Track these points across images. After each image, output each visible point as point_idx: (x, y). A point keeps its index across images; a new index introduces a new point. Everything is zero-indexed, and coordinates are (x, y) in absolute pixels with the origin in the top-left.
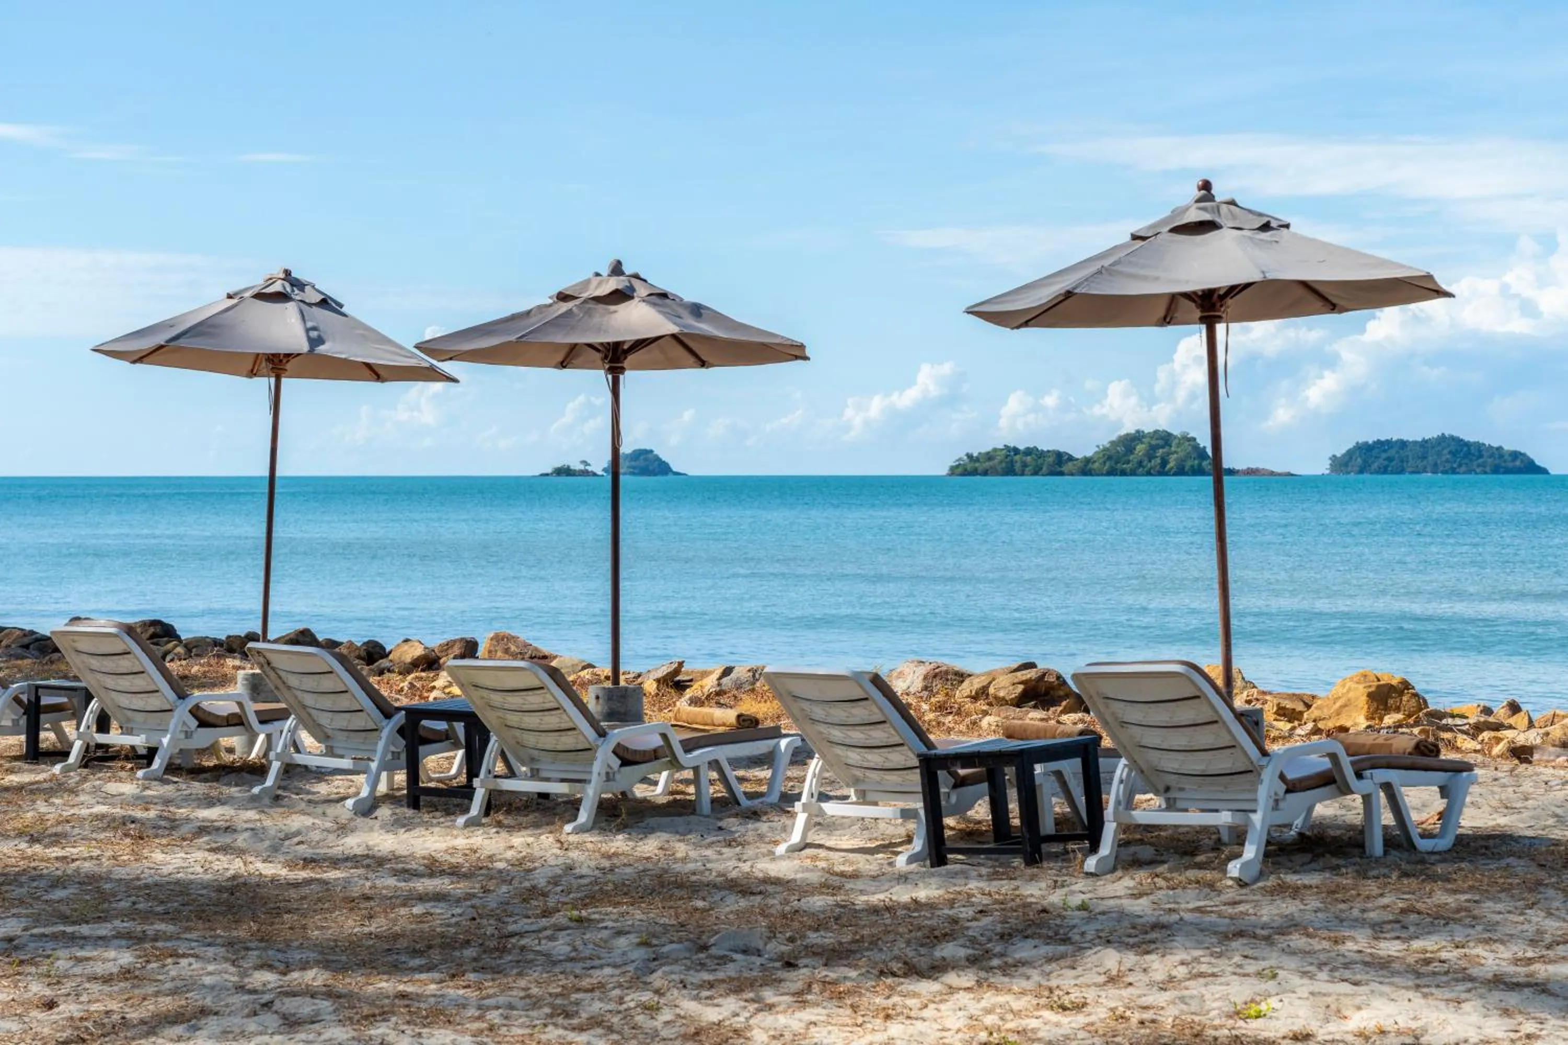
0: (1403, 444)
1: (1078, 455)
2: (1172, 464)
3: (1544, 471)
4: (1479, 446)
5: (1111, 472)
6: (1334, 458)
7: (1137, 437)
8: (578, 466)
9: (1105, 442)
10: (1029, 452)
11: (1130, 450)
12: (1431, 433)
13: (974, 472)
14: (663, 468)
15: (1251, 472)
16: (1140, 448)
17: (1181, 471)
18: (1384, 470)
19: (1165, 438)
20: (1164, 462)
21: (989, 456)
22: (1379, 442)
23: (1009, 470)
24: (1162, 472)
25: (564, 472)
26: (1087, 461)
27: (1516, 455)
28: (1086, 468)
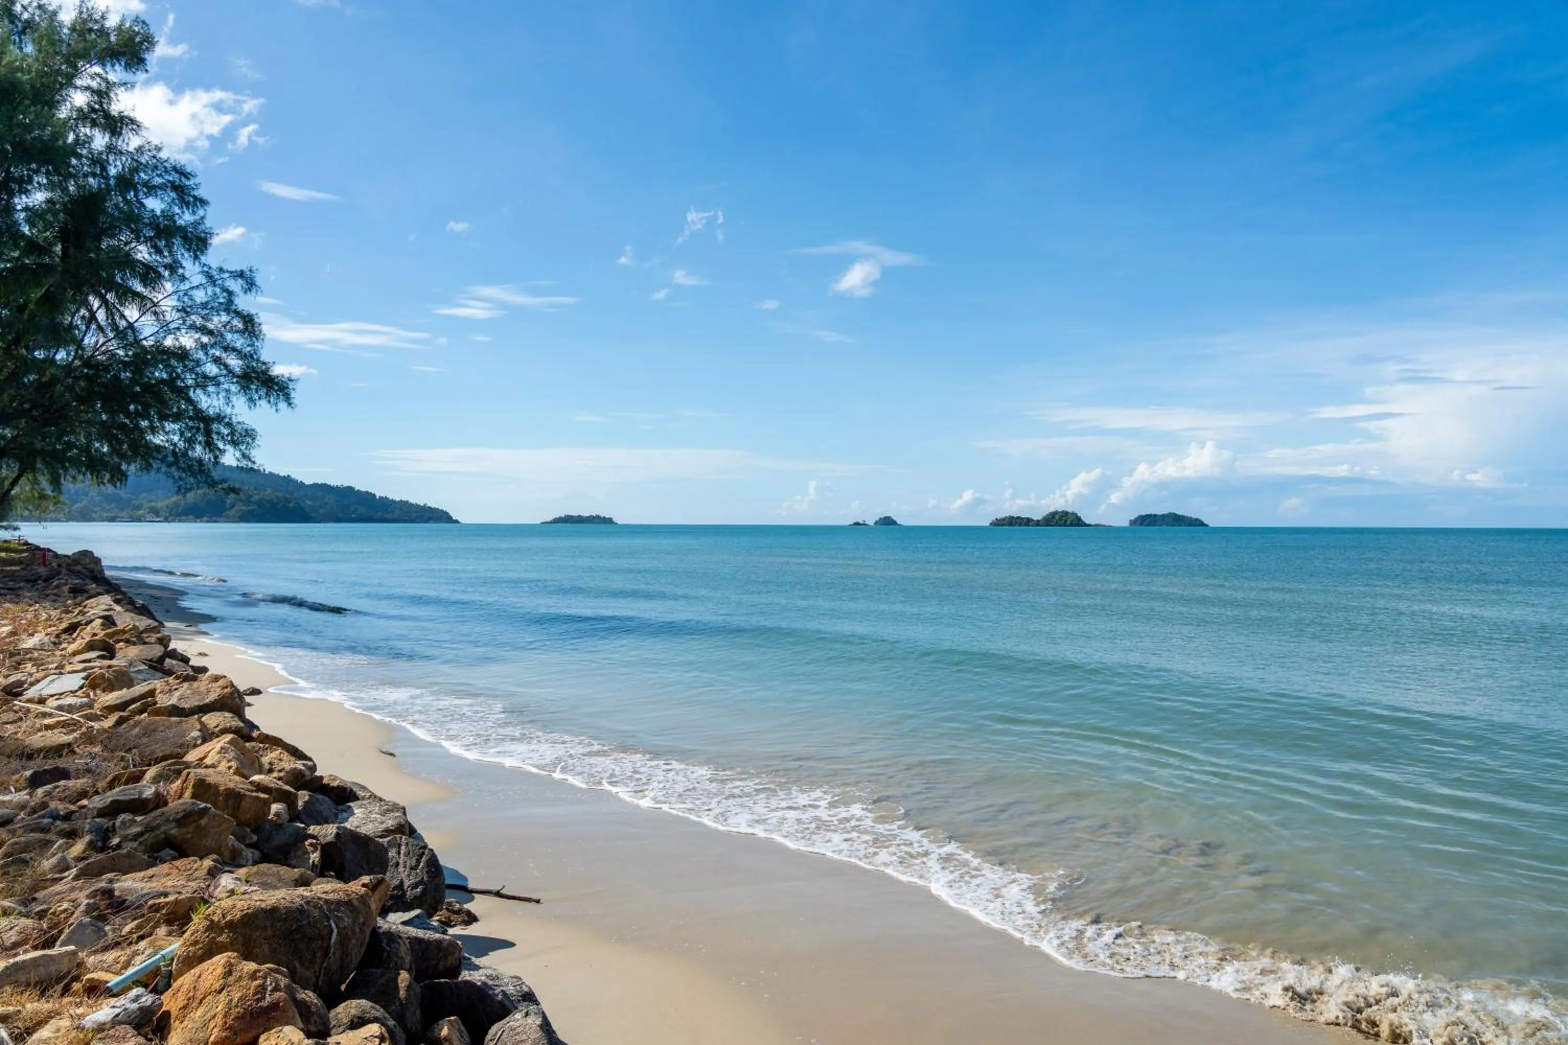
0: (1155, 516)
1: (1035, 519)
2: (1068, 522)
3: (1207, 525)
4: (1183, 517)
5: (1047, 525)
6: (1131, 521)
7: (1056, 513)
8: (861, 522)
9: (1044, 514)
10: (1018, 518)
11: (1053, 517)
12: (1166, 512)
13: (998, 525)
14: (894, 523)
15: (1097, 525)
16: (1057, 517)
17: (1072, 525)
18: (1148, 525)
19: (1066, 513)
20: (1066, 521)
21: (1004, 519)
22: (1147, 515)
23: (1011, 524)
24: (1065, 525)
25: (857, 524)
26: (1038, 521)
27: (1197, 520)
28: (1038, 523)
